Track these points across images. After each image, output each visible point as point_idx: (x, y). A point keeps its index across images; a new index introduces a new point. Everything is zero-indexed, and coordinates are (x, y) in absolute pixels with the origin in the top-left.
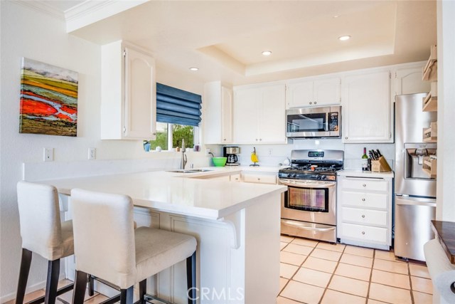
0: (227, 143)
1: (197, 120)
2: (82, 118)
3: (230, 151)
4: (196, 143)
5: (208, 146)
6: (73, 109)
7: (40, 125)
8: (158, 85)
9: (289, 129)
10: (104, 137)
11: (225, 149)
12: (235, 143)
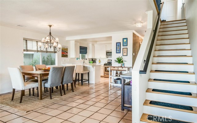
0: (93, 58)
1: (86, 53)
2: (68, 54)
3: (94, 60)
4: (86, 58)
5: (89, 59)
6: (67, 53)
7: (64, 56)
8: (80, 47)
9: (107, 55)
10: (71, 57)
11: (93, 59)
12: (95, 58)
